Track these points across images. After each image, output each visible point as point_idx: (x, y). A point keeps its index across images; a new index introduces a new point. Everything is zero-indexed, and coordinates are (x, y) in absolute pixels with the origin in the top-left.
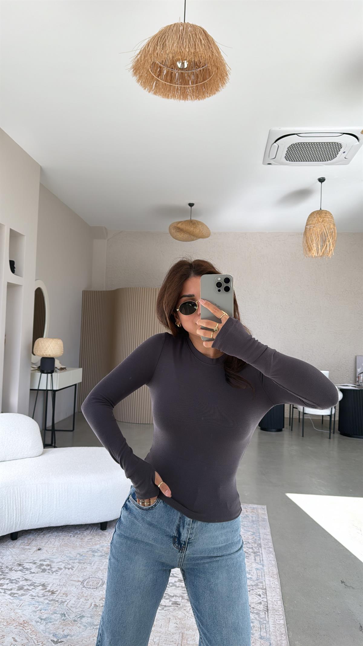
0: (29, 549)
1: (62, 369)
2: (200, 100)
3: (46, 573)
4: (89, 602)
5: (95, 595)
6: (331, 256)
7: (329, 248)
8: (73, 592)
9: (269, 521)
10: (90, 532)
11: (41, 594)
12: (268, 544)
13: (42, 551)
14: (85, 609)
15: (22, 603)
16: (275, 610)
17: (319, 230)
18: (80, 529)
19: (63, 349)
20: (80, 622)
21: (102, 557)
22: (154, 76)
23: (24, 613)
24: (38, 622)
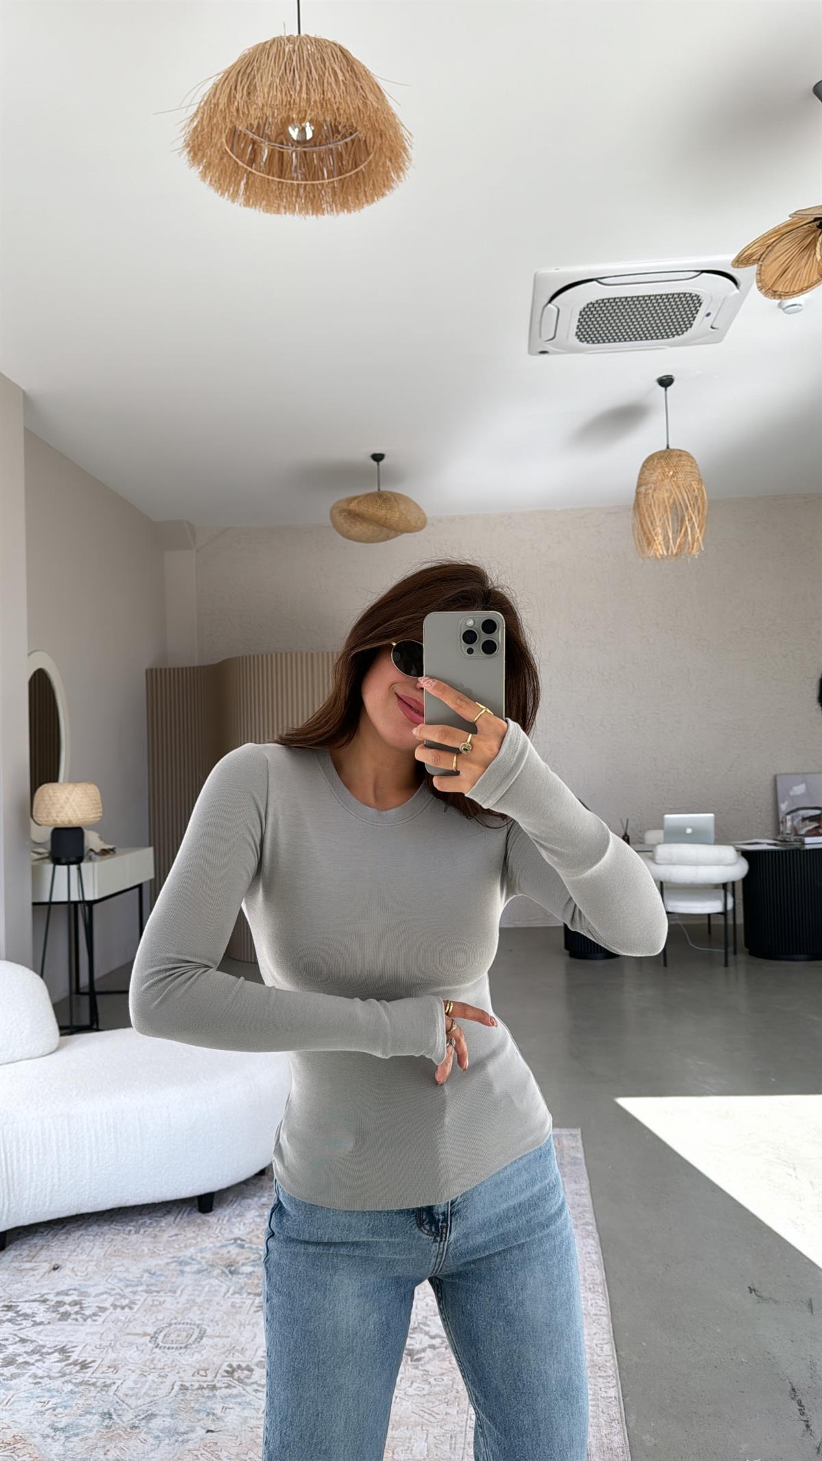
0: (32, 1269)
1: (104, 852)
2: (352, 212)
3: (69, 1320)
4: (168, 1382)
5: (183, 1364)
6: (698, 553)
7: (693, 535)
8: (131, 1361)
9: (586, 1164)
10: (175, 1219)
11: (55, 1371)
12: (584, 1215)
13: (62, 1271)
14: (158, 1397)
15: (13, 1396)
16: (597, 1365)
17: (666, 495)
18: (150, 1215)
19: (100, 806)
20: (145, 1430)
21: (201, 1275)
22: (240, 163)
23: (16, 1417)
24: (48, 1436)
